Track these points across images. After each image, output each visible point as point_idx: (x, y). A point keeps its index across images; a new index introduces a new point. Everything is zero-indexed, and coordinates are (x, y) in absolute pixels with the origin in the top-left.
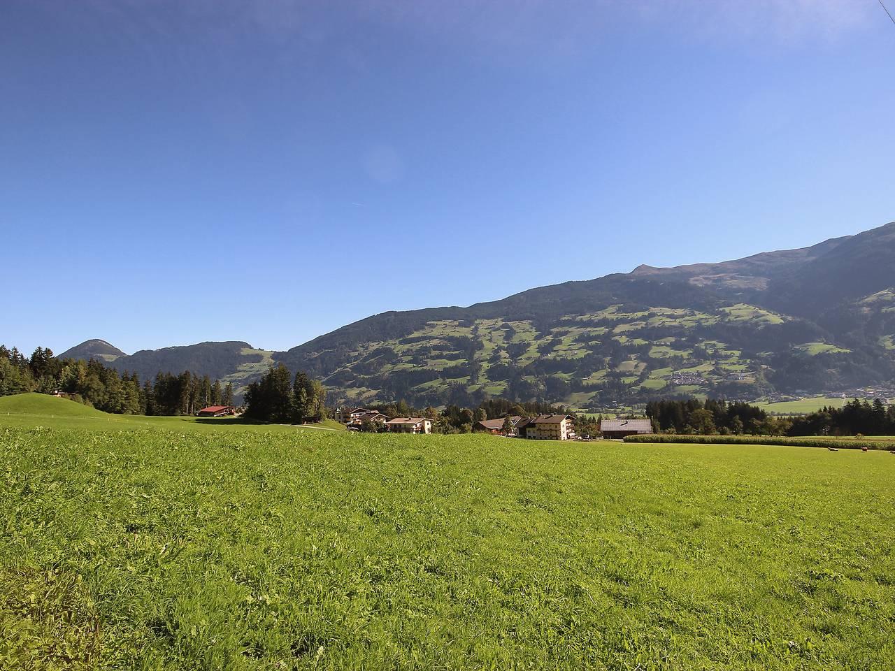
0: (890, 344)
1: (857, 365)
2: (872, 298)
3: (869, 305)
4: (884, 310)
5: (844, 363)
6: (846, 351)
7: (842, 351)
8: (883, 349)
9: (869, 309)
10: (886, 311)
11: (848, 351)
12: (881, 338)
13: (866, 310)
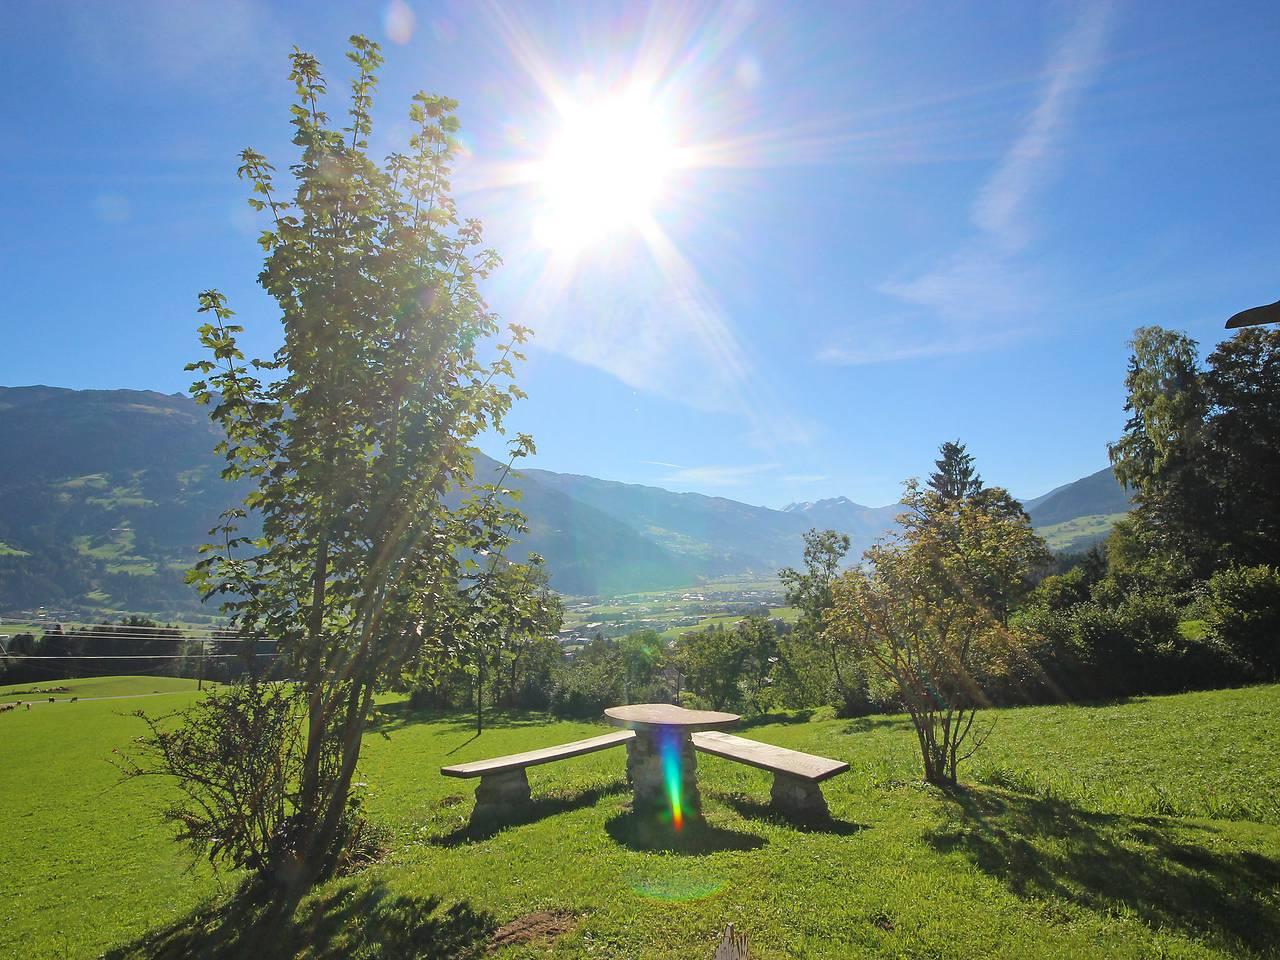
0: (86, 548)
1: (32, 575)
2: (79, 482)
3: (71, 490)
4: (89, 500)
5: (13, 571)
6: (19, 553)
7: (15, 553)
8: (74, 553)
9: (70, 496)
10: (92, 502)
11: (24, 553)
12: (76, 539)
13: (65, 497)
